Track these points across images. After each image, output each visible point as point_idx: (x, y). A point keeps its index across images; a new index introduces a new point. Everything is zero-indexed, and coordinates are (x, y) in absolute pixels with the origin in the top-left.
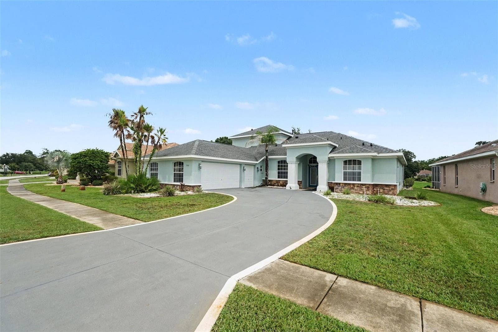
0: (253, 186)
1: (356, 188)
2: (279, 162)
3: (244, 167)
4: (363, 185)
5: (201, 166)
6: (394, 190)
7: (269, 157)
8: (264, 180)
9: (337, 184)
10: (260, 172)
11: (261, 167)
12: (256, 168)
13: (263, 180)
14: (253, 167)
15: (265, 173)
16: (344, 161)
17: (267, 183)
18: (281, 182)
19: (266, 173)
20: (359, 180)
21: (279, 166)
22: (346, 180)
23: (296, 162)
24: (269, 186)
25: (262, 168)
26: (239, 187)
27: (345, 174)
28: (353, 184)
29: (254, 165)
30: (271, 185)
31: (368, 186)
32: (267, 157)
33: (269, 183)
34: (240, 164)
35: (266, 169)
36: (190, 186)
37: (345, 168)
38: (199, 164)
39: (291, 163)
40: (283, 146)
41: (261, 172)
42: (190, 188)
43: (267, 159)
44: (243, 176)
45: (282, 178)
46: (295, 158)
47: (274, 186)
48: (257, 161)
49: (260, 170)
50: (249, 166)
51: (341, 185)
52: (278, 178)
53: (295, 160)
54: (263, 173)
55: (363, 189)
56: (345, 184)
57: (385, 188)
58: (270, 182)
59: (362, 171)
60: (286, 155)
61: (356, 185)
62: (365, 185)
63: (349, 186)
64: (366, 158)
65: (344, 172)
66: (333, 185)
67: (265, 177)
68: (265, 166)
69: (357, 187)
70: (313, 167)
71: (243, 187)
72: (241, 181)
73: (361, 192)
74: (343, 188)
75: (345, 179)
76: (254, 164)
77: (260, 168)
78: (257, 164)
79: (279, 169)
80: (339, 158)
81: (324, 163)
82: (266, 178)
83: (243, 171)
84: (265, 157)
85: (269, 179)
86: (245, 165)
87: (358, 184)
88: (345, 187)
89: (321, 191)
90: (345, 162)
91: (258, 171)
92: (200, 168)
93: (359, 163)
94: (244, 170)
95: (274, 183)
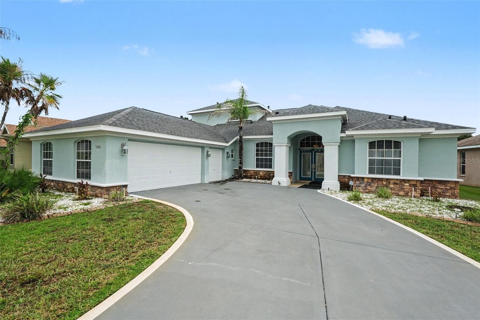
0: (220, 179)
1: (392, 186)
2: (258, 145)
3: (208, 152)
4: (405, 181)
5: (125, 148)
6: (454, 189)
7: (244, 137)
8: (237, 170)
9: (358, 178)
10: (230, 158)
11: (232, 151)
12: (226, 153)
13: (235, 169)
14: (221, 151)
15: (238, 160)
16: (369, 143)
17: (241, 175)
18: (261, 174)
19: (240, 161)
20: (398, 172)
21: (257, 150)
22: (374, 173)
23: (287, 145)
24: (244, 180)
25: (233, 154)
26: (200, 182)
27: (371, 162)
28: (387, 180)
29: (223, 149)
30: (246, 177)
31: (414, 183)
32: (241, 137)
33: (244, 175)
34: (202, 147)
35: (240, 155)
36: (102, 188)
37: (371, 154)
38: (123, 145)
39: (280, 146)
40: (267, 120)
41: (232, 159)
42: (103, 191)
43: (241, 139)
44: (206, 164)
45: (262, 167)
46: (287, 138)
47: (251, 178)
48: (227, 142)
49: (231, 156)
50: (215, 150)
51: (366, 180)
52: (257, 167)
53: (286, 140)
54: (235, 160)
55: (405, 187)
56: (373, 179)
57: (439, 187)
58: (244, 173)
59: (401, 159)
60: (272, 134)
61: (392, 182)
62: (409, 181)
63: (380, 183)
64: (409, 137)
65: (369, 159)
66: (347, 180)
67: (238, 166)
68: (238, 149)
69: (395, 184)
70: (305, 152)
71: (206, 181)
72: (203, 174)
73: (402, 193)
74: (370, 185)
75: (371, 171)
76: (223, 147)
77: (230, 153)
78: (226, 146)
79: (257, 155)
80: (362, 138)
81: (333, 145)
82: (240, 168)
83: (207, 158)
84: (238, 137)
85: (243, 169)
86: (210, 148)
87: (397, 180)
88: (372, 184)
89: (330, 189)
90: (372, 145)
91: (228, 157)
92: (124, 152)
93: (397, 145)
94: (208, 156)
95: (250, 174)
